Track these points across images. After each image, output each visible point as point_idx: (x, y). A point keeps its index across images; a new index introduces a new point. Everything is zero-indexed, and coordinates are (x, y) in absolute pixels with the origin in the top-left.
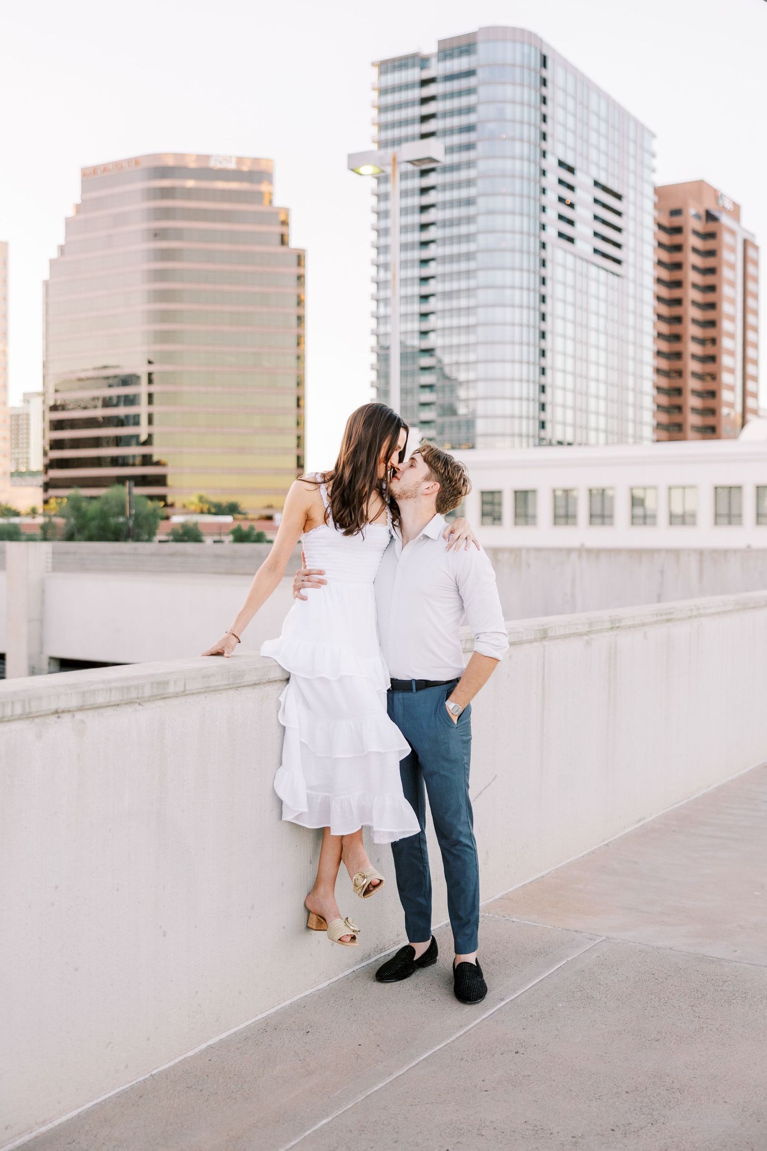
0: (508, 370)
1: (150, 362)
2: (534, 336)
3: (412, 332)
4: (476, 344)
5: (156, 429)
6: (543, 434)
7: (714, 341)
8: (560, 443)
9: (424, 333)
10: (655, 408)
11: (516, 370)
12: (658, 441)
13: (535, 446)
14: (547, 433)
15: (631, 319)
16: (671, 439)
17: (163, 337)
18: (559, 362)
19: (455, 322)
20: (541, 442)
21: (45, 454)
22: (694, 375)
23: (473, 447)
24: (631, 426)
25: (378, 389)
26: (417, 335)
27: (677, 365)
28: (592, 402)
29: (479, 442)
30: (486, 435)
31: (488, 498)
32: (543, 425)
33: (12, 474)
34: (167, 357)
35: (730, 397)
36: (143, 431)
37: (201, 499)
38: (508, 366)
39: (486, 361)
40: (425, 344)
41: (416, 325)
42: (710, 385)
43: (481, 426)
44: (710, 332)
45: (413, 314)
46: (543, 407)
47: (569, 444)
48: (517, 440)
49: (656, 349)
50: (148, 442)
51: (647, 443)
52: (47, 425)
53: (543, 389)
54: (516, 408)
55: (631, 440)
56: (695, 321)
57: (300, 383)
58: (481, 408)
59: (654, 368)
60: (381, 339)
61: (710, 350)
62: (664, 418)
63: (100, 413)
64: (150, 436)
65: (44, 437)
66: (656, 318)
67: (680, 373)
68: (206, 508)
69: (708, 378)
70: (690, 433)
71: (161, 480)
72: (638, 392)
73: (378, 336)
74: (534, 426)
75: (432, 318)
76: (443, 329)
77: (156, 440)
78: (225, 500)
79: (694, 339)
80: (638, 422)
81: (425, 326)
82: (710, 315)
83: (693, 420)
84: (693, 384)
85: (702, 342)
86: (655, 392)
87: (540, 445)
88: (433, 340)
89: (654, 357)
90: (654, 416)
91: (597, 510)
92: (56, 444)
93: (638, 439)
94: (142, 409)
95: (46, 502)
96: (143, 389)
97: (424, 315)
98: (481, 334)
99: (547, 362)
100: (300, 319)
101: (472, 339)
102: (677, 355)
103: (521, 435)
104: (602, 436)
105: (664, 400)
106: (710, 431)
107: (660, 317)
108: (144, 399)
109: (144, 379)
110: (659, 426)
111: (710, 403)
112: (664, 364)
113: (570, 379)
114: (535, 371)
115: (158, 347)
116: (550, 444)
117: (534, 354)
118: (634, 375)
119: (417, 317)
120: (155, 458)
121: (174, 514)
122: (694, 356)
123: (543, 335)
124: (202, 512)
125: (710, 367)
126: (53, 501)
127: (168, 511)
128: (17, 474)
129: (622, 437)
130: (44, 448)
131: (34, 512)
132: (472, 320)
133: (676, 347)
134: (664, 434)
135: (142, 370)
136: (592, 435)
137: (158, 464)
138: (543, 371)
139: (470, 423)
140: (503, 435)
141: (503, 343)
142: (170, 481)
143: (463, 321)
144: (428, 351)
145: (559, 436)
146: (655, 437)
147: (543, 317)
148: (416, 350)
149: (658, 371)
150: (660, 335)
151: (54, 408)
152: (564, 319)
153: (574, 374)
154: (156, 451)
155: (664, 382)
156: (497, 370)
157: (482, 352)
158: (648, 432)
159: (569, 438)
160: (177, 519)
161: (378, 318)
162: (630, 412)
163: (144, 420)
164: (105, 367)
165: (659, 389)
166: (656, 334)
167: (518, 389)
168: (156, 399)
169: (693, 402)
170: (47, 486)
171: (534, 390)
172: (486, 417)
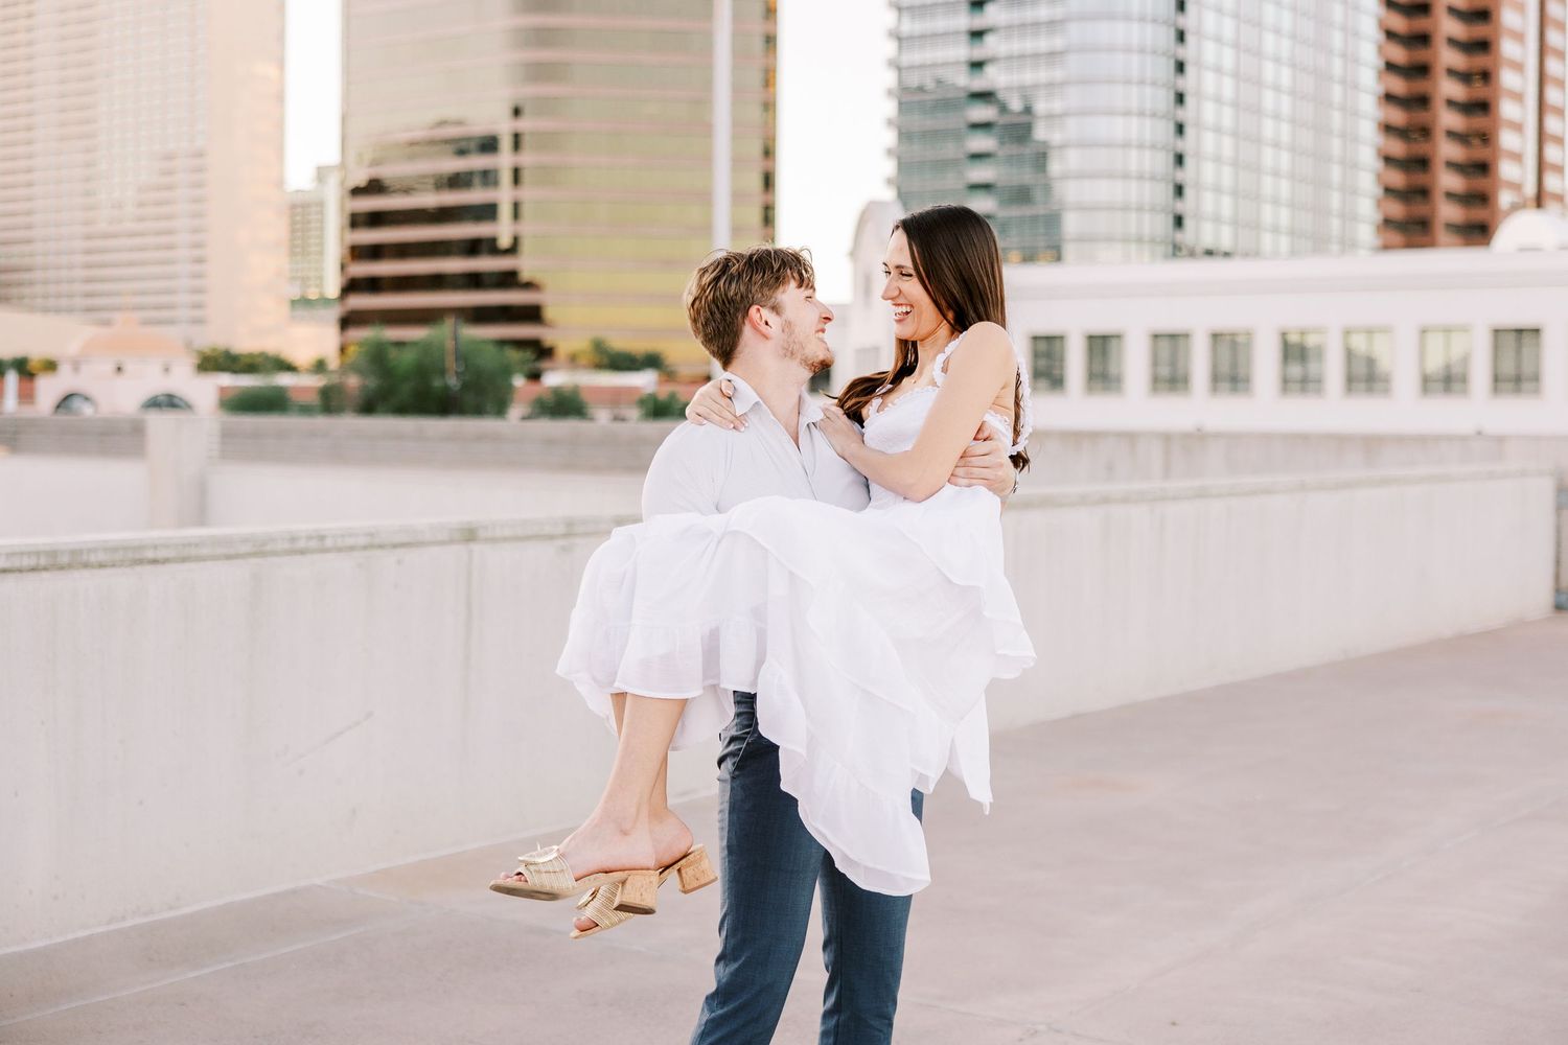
0: (1119, 128)
1: (517, 112)
2: (1166, 68)
3: (957, 63)
4: (1064, 84)
5: (526, 228)
6: (1179, 236)
7: (1486, 76)
8: (1209, 253)
9: (977, 65)
10: (1379, 191)
11: (1133, 128)
12: (1386, 247)
13: (1166, 257)
14: (1187, 236)
15: (1337, 39)
16: (1410, 245)
17: (537, 72)
18: (1209, 112)
19: (1029, 45)
20: (1176, 250)
21: (343, 267)
22: (1452, 134)
23: (1058, 258)
24: (1335, 223)
25: (899, 158)
26: (965, 69)
27: (1421, 116)
28: (1268, 183)
29: (1069, 250)
30: (1081, 239)
31: (1042, 346)
32: (1179, 221)
33: (293, 303)
34: (546, 106)
35: (1514, 172)
36: (502, 230)
37: (599, 346)
38: (1120, 121)
39: (1084, 113)
40: (979, 83)
41: (963, 51)
42: (1479, 153)
43: (1071, 224)
44: (1480, 61)
45: (957, 33)
46: (1179, 190)
47: (1227, 254)
48: (1133, 247)
49: (1381, 89)
50: (513, 250)
51: (1363, 253)
52: (347, 221)
53: (1179, 159)
54: (1134, 192)
55: (1335, 247)
56: (1453, 42)
57: (768, 153)
58: (1069, 192)
59: (1380, 124)
60: (904, 73)
61: (1479, 91)
62: (1397, 210)
63: (430, 200)
64: (516, 240)
65: (342, 239)
66: (1381, 37)
67: (1426, 132)
68: (606, 361)
69: (1476, 142)
70: (1441, 234)
71: (533, 314)
72: (1349, 165)
73: (899, 69)
74: (1162, 224)
75: (989, 39)
76: (1010, 58)
77: (526, 246)
78: (638, 346)
79: (1451, 72)
80: (1349, 217)
81: (978, 53)
82: (1480, 31)
83: (1448, 212)
84: (1448, 150)
85: (1465, 77)
86: (1379, 165)
87: (1174, 255)
88: (993, 77)
89: (1380, 103)
90: (1379, 203)
91: (1225, 368)
92: (359, 253)
93: (1348, 245)
94: (504, 195)
95: (343, 350)
96: (504, 160)
97: (977, 35)
98: (1074, 65)
99: (1187, 114)
100: (770, 41)
101: (1058, 74)
102: (1422, 101)
103: (1139, 240)
104: (1284, 242)
105: (1397, 179)
106: (1478, 232)
107: (1390, 35)
108: (506, 177)
109: (506, 144)
110: (1388, 223)
111: (1480, 183)
112: (1398, 116)
113: (1227, 143)
114: (1166, 129)
115: (530, 91)
116: (1192, 254)
117: (1165, 99)
118: (1343, 135)
119: (965, 38)
120: (526, 275)
121: (553, 369)
122: (1451, 103)
123: (1180, 67)
124: (599, 366)
125: (1479, 122)
126: (352, 350)
127: (544, 364)
128: (302, 303)
129: (1318, 243)
130: (342, 259)
131: (320, 366)
132: (1058, 42)
133: (1420, 86)
134: (1396, 238)
135: (504, 128)
136: (1267, 240)
137: (529, 286)
138: (1180, 129)
139: (1053, 221)
140: (1109, 239)
141: (1111, 81)
142: (549, 313)
143: (1043, 44)
144: (985, 96)
145: (1207, 239)
146: (1378, 242)
147: (1181, 36)
148: (963, 94)
149: (1388, 129)
150: (1391, 67)
151: (357, 192)
152: (1218, 40)
153: (1235, 134)
154: (526, 265)
155: (1397, 148)
156: (1102, 127)
157: (1074, 97)
158: (1367, 233)
159: (1226, 241)
160: (554, 379)
161: (900, 39)
162: (1335, 200)
163: (505, 211)
164: (442, 123)
165: (1388, 160)
166: (1381, 64)
167: (1136, 160)
168: (526, 176)
169: (1449, 181)
170: (346, 322)
171: (1164, 161)
172: (1082, 208)
